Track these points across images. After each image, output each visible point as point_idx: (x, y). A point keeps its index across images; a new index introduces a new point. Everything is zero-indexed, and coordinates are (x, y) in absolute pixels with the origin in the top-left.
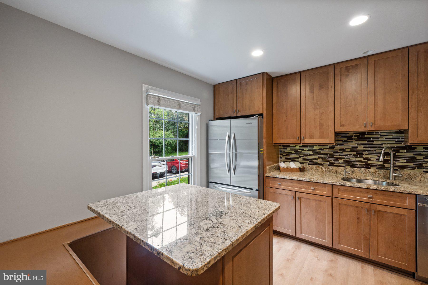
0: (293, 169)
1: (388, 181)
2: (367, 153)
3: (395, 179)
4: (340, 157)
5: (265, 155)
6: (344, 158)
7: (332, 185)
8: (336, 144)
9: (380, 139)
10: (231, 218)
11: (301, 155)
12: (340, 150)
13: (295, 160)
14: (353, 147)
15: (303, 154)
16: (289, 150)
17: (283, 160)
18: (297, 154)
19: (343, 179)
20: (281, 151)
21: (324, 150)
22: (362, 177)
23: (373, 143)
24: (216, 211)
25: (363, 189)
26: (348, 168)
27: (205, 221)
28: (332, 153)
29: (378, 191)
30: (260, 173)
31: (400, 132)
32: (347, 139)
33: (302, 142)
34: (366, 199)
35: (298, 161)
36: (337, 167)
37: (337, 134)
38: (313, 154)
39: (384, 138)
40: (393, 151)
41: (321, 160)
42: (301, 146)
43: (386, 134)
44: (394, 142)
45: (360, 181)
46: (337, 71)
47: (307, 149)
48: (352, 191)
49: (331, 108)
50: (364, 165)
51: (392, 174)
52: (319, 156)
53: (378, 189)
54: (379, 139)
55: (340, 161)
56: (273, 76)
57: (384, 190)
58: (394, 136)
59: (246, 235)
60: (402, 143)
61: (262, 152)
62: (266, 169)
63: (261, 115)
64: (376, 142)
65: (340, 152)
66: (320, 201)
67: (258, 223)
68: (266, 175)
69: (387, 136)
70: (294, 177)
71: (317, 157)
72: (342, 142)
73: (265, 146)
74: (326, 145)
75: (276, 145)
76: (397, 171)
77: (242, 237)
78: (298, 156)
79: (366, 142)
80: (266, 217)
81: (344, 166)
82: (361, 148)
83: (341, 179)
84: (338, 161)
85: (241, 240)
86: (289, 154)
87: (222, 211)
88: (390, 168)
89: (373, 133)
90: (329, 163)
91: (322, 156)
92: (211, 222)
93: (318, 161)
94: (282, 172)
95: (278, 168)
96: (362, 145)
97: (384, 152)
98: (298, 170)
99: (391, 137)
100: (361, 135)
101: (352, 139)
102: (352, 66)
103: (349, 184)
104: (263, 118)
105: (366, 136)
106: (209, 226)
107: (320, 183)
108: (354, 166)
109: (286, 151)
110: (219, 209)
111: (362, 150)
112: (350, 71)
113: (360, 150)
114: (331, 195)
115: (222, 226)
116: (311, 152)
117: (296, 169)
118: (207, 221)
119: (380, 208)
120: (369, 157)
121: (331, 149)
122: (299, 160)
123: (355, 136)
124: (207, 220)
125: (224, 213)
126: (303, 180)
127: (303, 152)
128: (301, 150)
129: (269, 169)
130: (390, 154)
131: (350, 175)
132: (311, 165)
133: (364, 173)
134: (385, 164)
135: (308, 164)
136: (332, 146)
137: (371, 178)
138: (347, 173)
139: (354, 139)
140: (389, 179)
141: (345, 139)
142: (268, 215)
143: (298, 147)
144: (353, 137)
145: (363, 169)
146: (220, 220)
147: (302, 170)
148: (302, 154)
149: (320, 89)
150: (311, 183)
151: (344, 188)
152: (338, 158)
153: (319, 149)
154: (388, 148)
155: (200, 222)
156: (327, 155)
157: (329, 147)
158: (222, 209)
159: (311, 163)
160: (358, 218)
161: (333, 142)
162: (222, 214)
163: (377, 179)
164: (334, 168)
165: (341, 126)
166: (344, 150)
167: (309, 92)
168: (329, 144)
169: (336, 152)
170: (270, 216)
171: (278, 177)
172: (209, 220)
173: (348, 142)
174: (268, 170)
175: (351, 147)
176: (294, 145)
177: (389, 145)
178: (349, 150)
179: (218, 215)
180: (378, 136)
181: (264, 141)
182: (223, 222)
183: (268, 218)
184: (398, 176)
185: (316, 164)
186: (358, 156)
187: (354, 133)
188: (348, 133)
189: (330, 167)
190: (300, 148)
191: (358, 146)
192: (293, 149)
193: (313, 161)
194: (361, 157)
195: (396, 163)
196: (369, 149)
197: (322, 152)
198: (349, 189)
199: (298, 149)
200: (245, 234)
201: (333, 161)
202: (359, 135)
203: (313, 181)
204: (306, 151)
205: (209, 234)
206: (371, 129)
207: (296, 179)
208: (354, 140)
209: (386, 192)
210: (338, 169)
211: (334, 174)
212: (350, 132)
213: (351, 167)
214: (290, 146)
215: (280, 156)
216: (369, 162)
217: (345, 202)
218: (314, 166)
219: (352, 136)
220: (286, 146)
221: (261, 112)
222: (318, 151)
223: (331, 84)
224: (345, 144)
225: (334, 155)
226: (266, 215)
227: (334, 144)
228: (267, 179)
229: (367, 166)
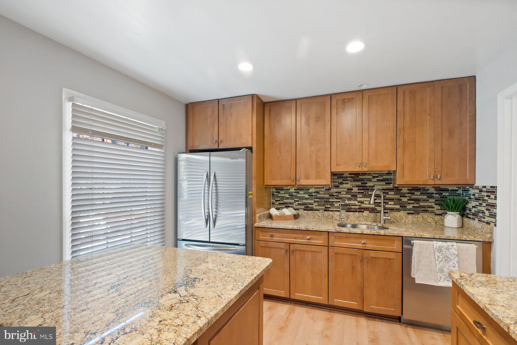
0: (288, 216)
1: (379, 225)
2: (361, 196)
3: (385, 223)
4: (336, 200)
5: (255, 200)
6: (339, 202)
7: (328, 232)
8: (332, 186)
9: (373, 180)
10: (207, 285)
11: (296, 200)
12: (336, 192)
13: (290, 205)
14: (348, 189)
15: (298, 198)
16: (282, 194)
17: (276, 206)
18: (292, 199)
19: (340, 225)
20: (273, 195)
21: (320, 192)
22: (357, 222)
23: (367, 185)
24: (186, 278)
25: (357, 234)
26: (344, 213)
27: (169, 294)
28: (327, 196)
29: (371, 236)
30: (248, 223)
31: (389, 173)
32: (343, 180)
33: (298, 183)
34: (360, 245)
35: (292, 207)
36: (333, 212)
37: (333, 174)
38: (309, 198)
39: (376, 179)
40: (384, 193)
41: (317, 204)
42: (296, 188)
43: (377, 175)
44: (384, 183)
45: (354, 226)
46: (334, 103)
47: (302, 192)
48: (347, 238)
49: (328, 145)
50: (358, 208)
51: (383, 218)
52: (316, 200)
53: (371, 233)
54: (371, 180)
55: (336, 205)
56: (265, 100)
57: (376, 234)
58: (385, 177)
59: (228, 306)
60: (390, 185)
61: (251, 196)
62: (255, 218)
63: (250, 149)
64: (369, 184)
65: (336, 195)
66: (316, 252)
67: (245, 287)
68: (256, 225)
69: (378, 177)
70: (288, 226)
71: (312, 201)
72: (337, 184)
73: (254, 189)
74: (323, 186)
75: (268, 187)
76: (386, 214)
77: (222, 309)
78: (293, 201)
79: (360, 183)
80: (255, 278)
81: (339, 211)
82: (355, 190)
83: (337, 225)
84: (334, 205)
85: (221, 313)
86: (283, 198)
87: (194, 278)
88: (381, 211)
89: (367, 174)
90: (325, 208)
91: (318, 200)
92: (177, 295)
93: (314, 206)
94: (274, 221)
95: (270, 217)
96: (357, 187)
97: (375, 194)
98: (293, 217)
99: (382, 178)
100: (355, 176)
101: (348, 180)
102: (348, 99)
103: (344, 230)
104: (252, 152)
105: (360, 177)
106: (175, 301)
107: (317, 231)
108: (349, 211)
109: (279, 195)
110: (191, 275)
111: (356, 193)
112: (347, 104)
113: (355, 193)
114: (327, 245)
115: (193, 300)
116: (307, 196)
117: (291, 215)
118: (172, 295)
119: (373, 254)
120: (363, 199)
121: (327, 192)
122: (294, 205)
123: (350, 177)
124: (171, 293)
125: (198, 280)
126: (298, 229)
127: (298, 195)
128: (296, 194)
129: (260, 218)
130: (381, 196)
131: (344, 221)
132: (307, 211)
133: (358, 218)
134: (376, 207)
135: (304, 210)
136: (328, 188)
137: (365, 222)
138: (342, 218)
139: (350, 180)
140: (380, 222)
141: (341, 181)
142: (258, 275)
143: (292, 190)
144: (348, 179)
145: (357, 213)
146: (192, 291)
147: (296, 217)
148: (296, 198)
149: (316, 121)
150: (307, 231)
151: (340, 235)
152: (334, 202)
153: (315, 192)
154: (379, 190)
155: (160, 297)
156: (323, 198)
157: (326, 189)
158: (196, 274)
159: (307, 208)
160: (353, 267)
161: (329, 183)
162: (195, 281)
163: (370, 223)
164: (330, 213)
165: (337, 165)
166: (340, 193)
167: (305, 124)
168: (325, 186)
169: (332, 195)
170: (260, 277)
171: (270, 227)
172: (175, 292)
173: (344, 183)
174: (257, 219)
175: (346, 190)
176: (289, 188)
177: (380, 187)
178: (345, 193)
179: (189, 284)
180: (371, 177)
181: (254, 182)
182: (195, 293)
183: (257, 279)
184: (388, 219)
185: (312, 209)
186: (352, 199)
187: (350, 174)
188: (344, 174)
189: (326, 212)
190: (295, 191)
191: (353, 188)
192: (287, 192)
193: (309, 206)
194: (356, 200)
195: (385, 206)
196: (363, 191)
197: (318, 195)
198: (344, 235)
199: (293, 192)
200: (226, 305)
201: (329, 205)
202: (353, 176)
203: (309, 229)
204: (302, 194)
205: (173, 314)
206: (365, 169)
207: (290, 228)
208: (349, 182)
209: (377, 236)
210: (333, 215)
211: (330, 220)
212: (345, 172)
213: (346, 211)
214: (284, 188)
215: (272, 201)
216: (363, 206)
217: (341, 250)
218: (310, 212)
219: (348, 177)
220: (279, 189)
221: (250, 145)
222: (314, 194)
223: (328, 117)
224: (341, 186)
225: (330, 199)
226: (255, 275)
227: (330, 186)
228: (257, 231)
229: (361, 210)
